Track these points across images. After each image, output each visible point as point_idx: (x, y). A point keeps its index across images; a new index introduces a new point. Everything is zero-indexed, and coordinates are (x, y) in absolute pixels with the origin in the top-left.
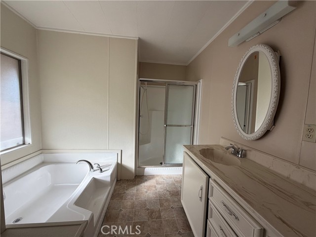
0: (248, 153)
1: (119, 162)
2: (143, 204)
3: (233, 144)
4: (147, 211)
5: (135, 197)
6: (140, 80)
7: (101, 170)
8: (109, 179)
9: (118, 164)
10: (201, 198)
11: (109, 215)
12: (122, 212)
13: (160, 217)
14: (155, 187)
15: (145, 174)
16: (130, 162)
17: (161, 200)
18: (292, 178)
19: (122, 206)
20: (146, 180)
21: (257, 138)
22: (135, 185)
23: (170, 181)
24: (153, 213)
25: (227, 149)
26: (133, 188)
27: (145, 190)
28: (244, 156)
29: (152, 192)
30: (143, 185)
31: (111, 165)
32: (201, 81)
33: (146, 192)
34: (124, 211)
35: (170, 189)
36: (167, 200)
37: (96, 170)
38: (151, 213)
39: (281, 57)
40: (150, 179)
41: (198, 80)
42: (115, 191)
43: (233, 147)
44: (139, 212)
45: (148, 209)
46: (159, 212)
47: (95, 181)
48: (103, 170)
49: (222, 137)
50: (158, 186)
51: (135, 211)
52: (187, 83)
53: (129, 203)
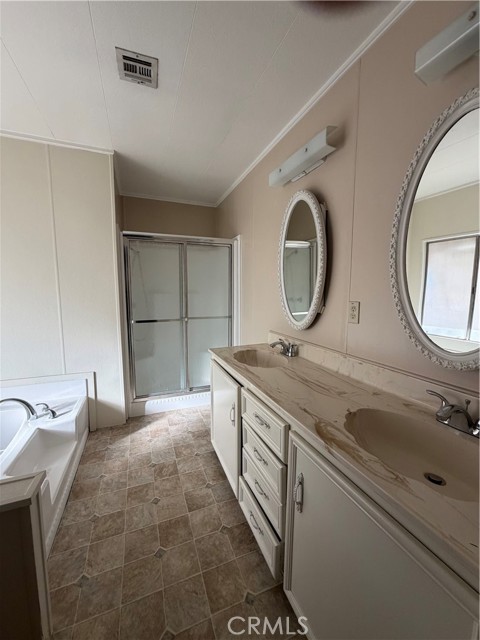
0: (300, 348)
1: (92, 396)
2: (146, 461)
3: (283, 338)
4: (153, 469)
5: (128, 452)
6: (124, 235)
7: (53, 413)
8: (72, 429)
9: (88, 399)
10: (233, 421)
11: (78, 488)
12: (105, 479)
13: (176, 471)
14: (167, 430)
15: (146, 413)
16: (114, 395)
17: (178, 448)
18: (341, 371)
19: (104, 470)
20: (149, 423)
21: (308, 325)
22: (127, 433)
23: (194, 417)
24: (162, 469)
25: (273, 346)
26: (124, 439)
27: (149, 438)
28: (296, 354)
29: (160, 439)
30: (143, 431)
31: (73, 403)
32: (238, 237)
33: (150, 441)
34: (108, 477)
35: (195, 429)
36: (188, 446)
37: (41, 416)
38: (159, 470)
39: (327, 211)
40: (157, 419)
41: (233, 236)
42: (86, 449)
43: (281, 343)
44: (137, 472)
45: (154, 465)
46: (175, 465)
47: (43, 435)
48: (58, 413)
49: (271, 331)
50: (173, 429)
51: (131, 472)
52: (217, 240)
53: (118, 463)
